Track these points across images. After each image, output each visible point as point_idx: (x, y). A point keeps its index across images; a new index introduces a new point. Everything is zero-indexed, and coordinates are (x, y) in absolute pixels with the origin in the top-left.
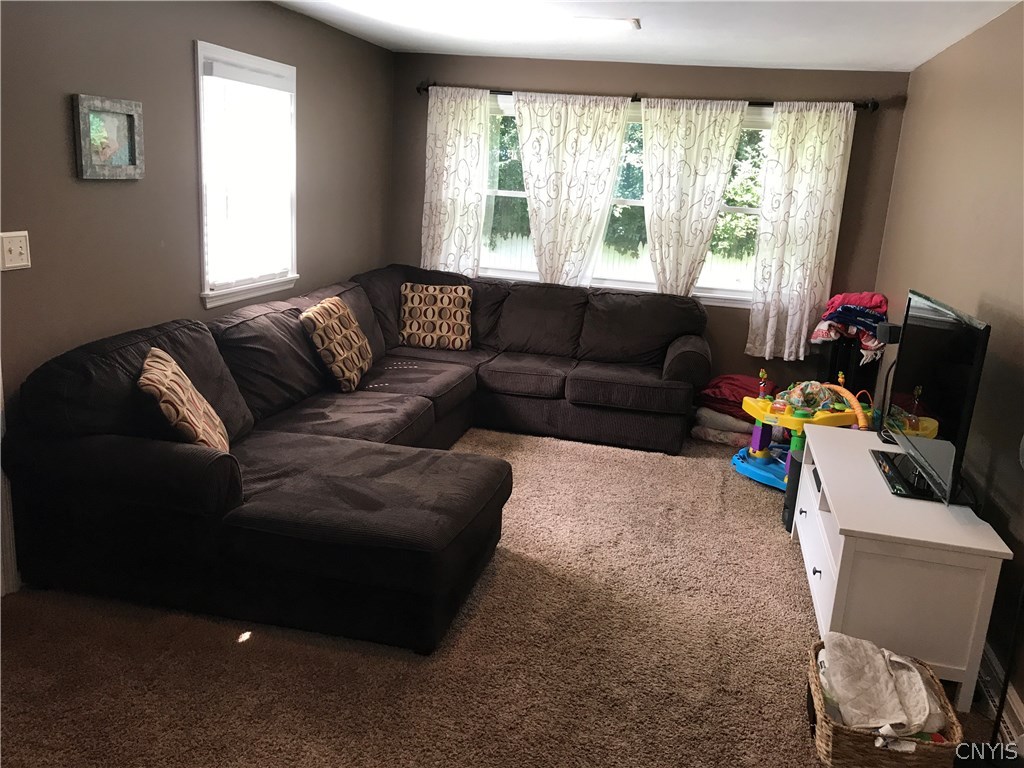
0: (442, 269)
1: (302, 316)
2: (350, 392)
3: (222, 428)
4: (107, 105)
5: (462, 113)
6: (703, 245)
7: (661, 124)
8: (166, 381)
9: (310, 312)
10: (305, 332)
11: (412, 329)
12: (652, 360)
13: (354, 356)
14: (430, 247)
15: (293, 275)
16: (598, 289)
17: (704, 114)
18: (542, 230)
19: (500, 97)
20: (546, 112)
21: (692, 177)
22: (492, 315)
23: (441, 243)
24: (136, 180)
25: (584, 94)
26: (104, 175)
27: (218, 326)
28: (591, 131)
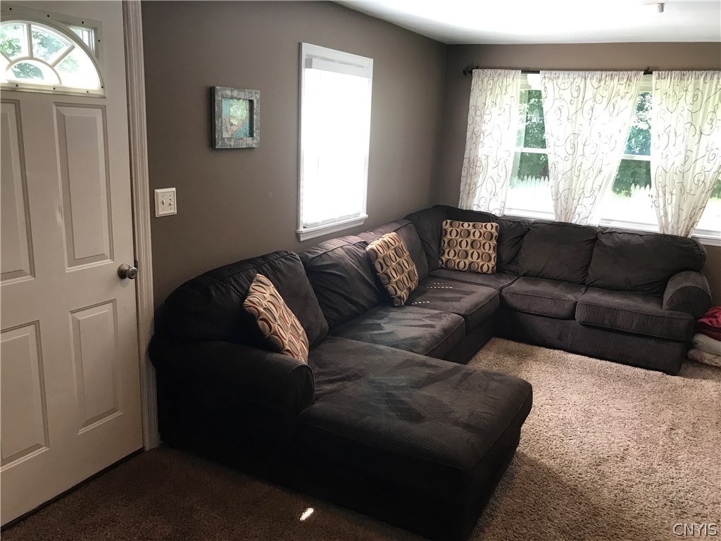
0: (475, 209)
1: (368, 248)
2: (400, 307)
3: (304, 337)
4: (235, 93)
5: (498, 90)
6: (704, 194)
7: (671, 93)
8: (264, 303)
9: (373, 245)
10: (369, 260)
11: (449, 256)
12: (654, 290)
13: (404, 278)
14: (467, 192)
15: (364, 215)
16: (606, 228)
17: (711, 84)
18: (559, 179)
19: (530, 76)
20: (567, 86)
21: (697, 136)
22: (513, 246)
23: (476, 189)
24: (253, 148)
25: (602, 70)
26: (230, 145)
27: (307, 256)
28: (605, 100)
